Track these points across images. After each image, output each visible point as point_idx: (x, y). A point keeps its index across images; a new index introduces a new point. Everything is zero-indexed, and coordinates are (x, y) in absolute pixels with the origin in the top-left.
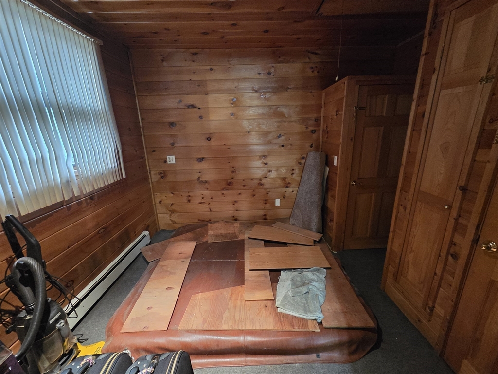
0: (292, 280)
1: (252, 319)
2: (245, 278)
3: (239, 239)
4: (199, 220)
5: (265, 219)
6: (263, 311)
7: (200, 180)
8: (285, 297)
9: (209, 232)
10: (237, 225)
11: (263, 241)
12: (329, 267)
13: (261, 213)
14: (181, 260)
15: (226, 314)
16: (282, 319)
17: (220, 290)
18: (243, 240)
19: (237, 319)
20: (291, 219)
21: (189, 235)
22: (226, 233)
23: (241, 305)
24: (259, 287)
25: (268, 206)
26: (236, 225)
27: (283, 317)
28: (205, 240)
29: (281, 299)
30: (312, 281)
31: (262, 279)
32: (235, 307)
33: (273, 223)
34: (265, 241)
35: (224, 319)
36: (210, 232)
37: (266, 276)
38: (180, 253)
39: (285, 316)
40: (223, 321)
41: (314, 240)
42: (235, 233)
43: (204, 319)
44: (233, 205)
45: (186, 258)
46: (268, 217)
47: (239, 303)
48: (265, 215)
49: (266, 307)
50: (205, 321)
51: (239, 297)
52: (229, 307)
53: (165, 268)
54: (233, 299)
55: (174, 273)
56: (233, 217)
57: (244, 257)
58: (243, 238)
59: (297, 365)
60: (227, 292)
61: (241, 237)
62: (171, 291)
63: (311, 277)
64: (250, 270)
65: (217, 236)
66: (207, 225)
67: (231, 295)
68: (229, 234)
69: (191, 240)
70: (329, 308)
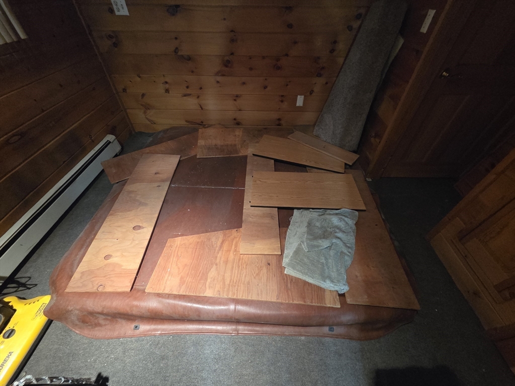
0: (309, 225)
1: (248, 283)
2: (243, 218)
3: (241, 154)
4: (186, 121)
5: (279, 125)
6: (265, 270)
7: (180, 53)
8: (297, 252)
9: (199, 141)
10: (239, 132)
11: (273, 161)
12: (364, 208)
13: (274, 115)
14: (157, 184)
15: (212, 273)
16: (289, 285)
17: (208, 234)
18: (246, 157)
19: (227, 282)
20: (316, 128)
21: (171, 144)
22: (222, 144)
23: (234, 259)
24: (261, 233)
25: (285, 105)
26: (237, 133)
27: (291, 282)
28: (193, 153)
29: (291, 254)
30: (337, 231)
31: (267, 221)
32: (226, 262)
33: (290, 132)
34: (276, 161)
35: (209, 280)
36: (201, 142)
37: (272, 217)
38: (156, 174)
39: (294, 281)
40: (207, 283)
41: (346, 164)
42: (235, 145)
43: (182, 278)
44: (235, 102)
45: (163, 181)
46: (282, 122)
47: (231, 256)
48: (279, 119)
49: (269, 264)
50: (182, 281)
51: (233, 247)
52: (218, 261)
53: (133, 195)
54: (225, 248)
55: (145, 204)
56: (235, 119)
57: (244, 184)
58: (246, 154)
59: (303, 338)
60: (217, 238)
61: (242, 153)
62: (139, 231)
63: (337, 224)
64: (251, 206)
65: (209, 148)
66: (197, 130)
67: (223, 242)
68: (227, 146)
69: (173, 152)
70: (357, 274)
